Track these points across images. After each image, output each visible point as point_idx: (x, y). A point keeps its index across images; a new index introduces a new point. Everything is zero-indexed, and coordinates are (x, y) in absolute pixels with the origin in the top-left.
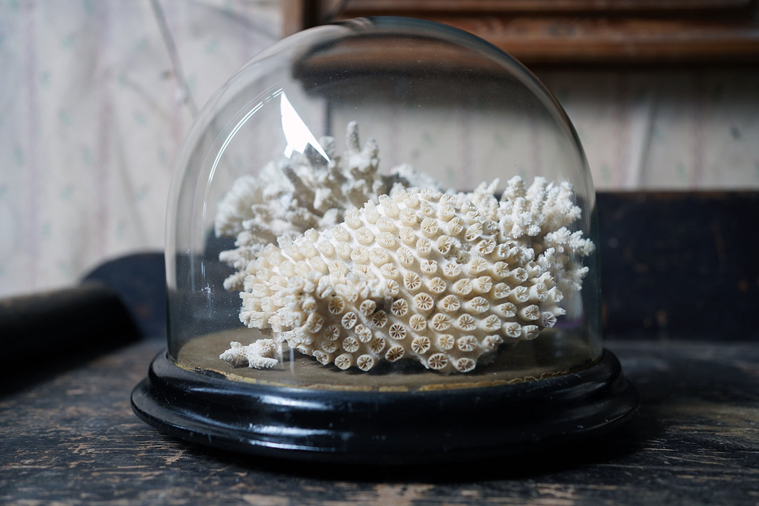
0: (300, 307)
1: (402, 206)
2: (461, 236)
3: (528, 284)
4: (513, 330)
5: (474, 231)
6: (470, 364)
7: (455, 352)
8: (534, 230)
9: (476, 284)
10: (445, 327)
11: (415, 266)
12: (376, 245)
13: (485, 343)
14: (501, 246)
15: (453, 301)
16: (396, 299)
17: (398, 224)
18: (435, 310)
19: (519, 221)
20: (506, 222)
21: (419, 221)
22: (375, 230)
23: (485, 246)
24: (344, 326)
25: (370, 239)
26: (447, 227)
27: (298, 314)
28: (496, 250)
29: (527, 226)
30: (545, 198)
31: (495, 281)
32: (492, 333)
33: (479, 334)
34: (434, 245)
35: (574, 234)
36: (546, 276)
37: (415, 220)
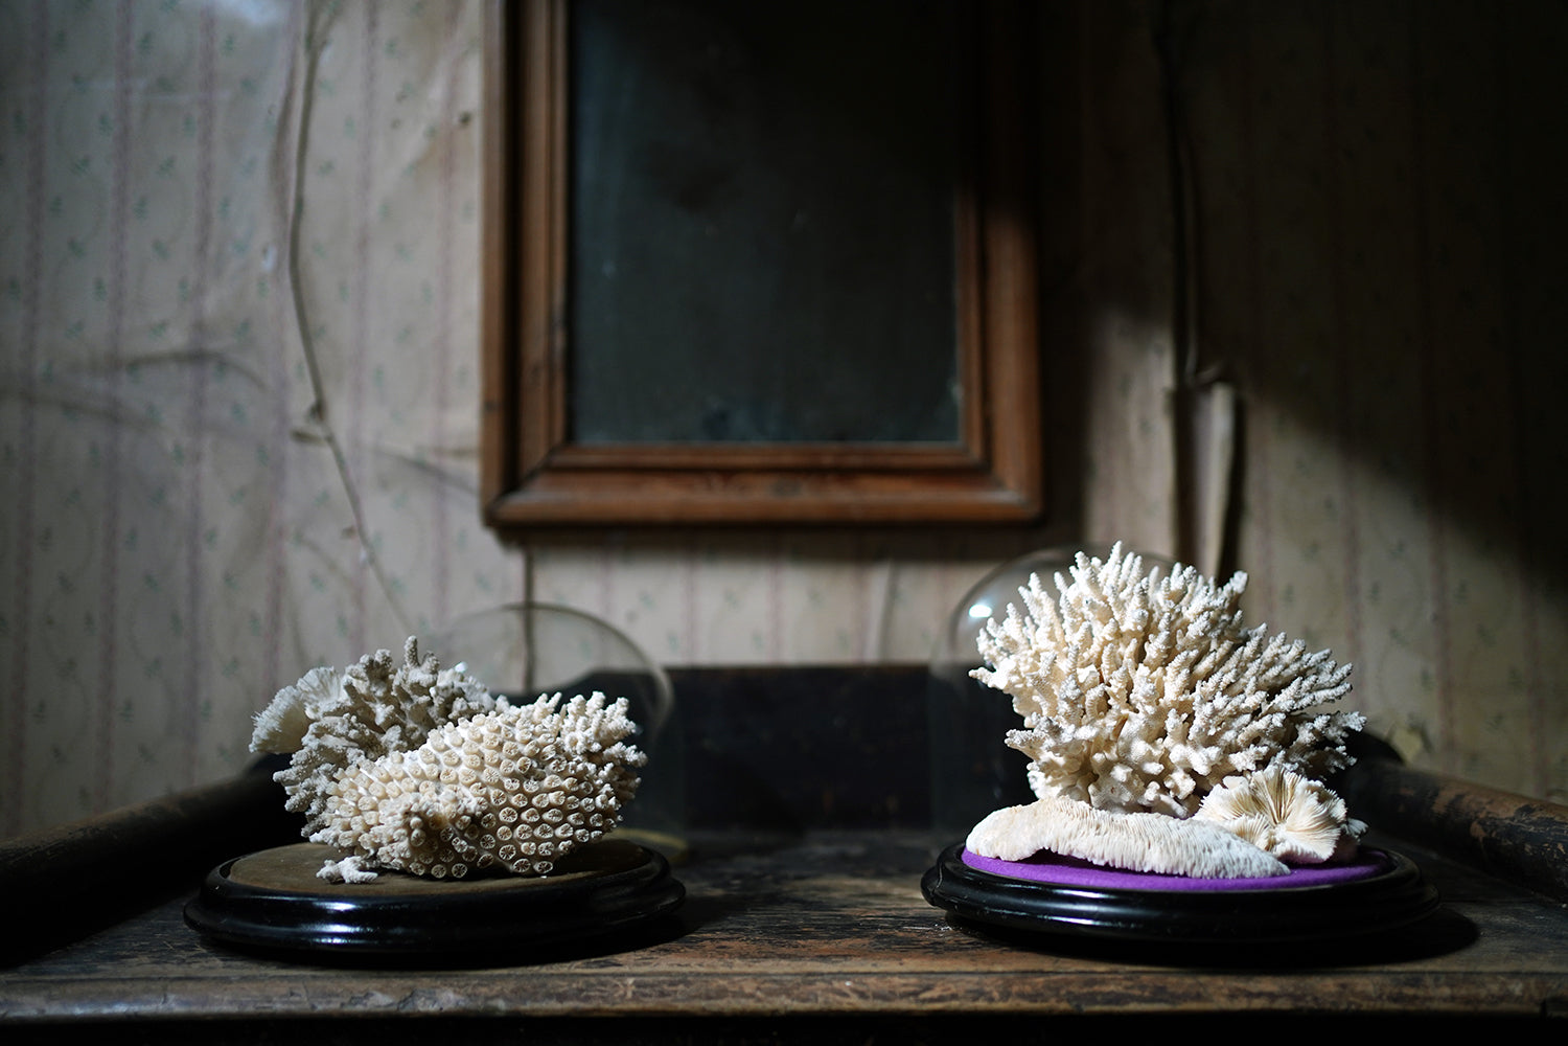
0: (407, 825)
1: (484, 730)
2: (538, 757)
3: (594, 795)
4: (583, 836)
5: (549, 751)
6: (548, 867)
7: (537, 857)
8: (596, 747)
9: (552, 797)
10: (528, 836)
11: (500, 785)
12: (463, 768)
13: (561, 847)
14: (570, 763)
15: (533, 814)
16: (484, 813)
17: (481, 747)
18: (519, 822)
19: (583, 739)
20: (571, 740)
21: (501, 745)
22: (460, 753)
23: (558, 765)
24: (443, 839)
25: (456, 761)
26: (526, 749)
27: (403, 831)
28: (567, 767)
29: (590, 744)
30: (604, 716)
31: (567, 794)
32: (566, 839)
33: (556, 841)
34: (516, 766)
35: (629, 748)
36: (607, 787)
37: (496, 744)
